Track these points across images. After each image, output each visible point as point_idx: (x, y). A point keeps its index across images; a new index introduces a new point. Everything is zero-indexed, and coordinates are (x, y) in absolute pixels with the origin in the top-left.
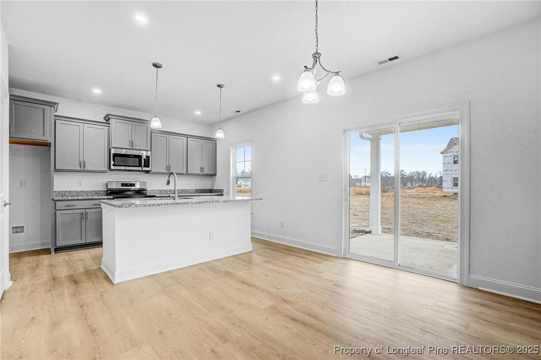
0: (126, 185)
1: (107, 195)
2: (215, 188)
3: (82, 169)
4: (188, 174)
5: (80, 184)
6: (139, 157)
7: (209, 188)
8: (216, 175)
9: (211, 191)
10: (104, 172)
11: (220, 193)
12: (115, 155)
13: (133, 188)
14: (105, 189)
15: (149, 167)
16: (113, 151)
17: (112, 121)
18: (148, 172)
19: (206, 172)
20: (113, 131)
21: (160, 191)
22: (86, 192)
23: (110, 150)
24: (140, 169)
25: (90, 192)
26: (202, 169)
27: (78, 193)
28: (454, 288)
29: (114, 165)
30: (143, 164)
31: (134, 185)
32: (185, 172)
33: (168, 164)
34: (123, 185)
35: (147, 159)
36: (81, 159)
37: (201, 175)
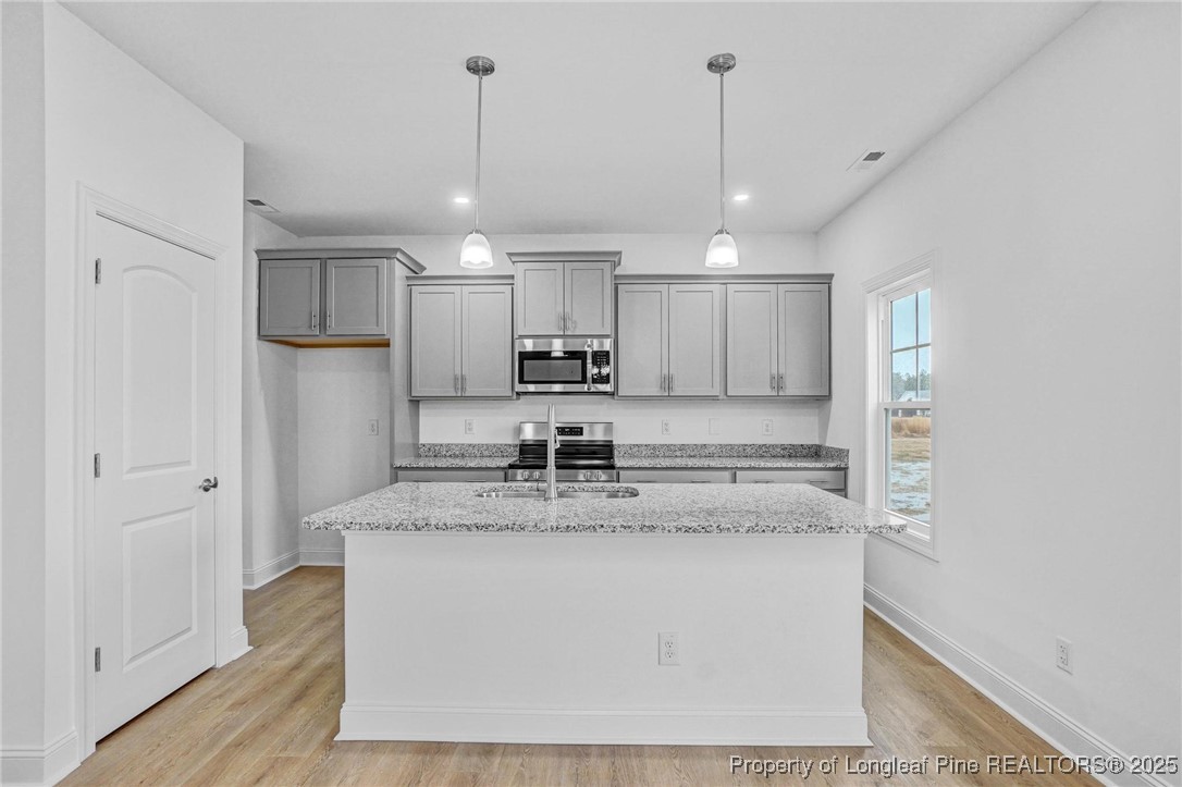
0: (569, 431)
4: (731, 399)
5: (469, 428)
6: (582, 356)
8: (829, 397)
9: (816, 452)
12: (524, 356)
13: (582, 439)
15: (609, 382)
19: (791, 389)
21: (654, 447)
24: (584, 388)
26: (778, 382)
27: (464, 450)
29: (522, 381)
32: (719, 392)
33: (665, 371)
34: (560, 432)
35: (601, 358)
36: (458, 372)
37: (778, 397)
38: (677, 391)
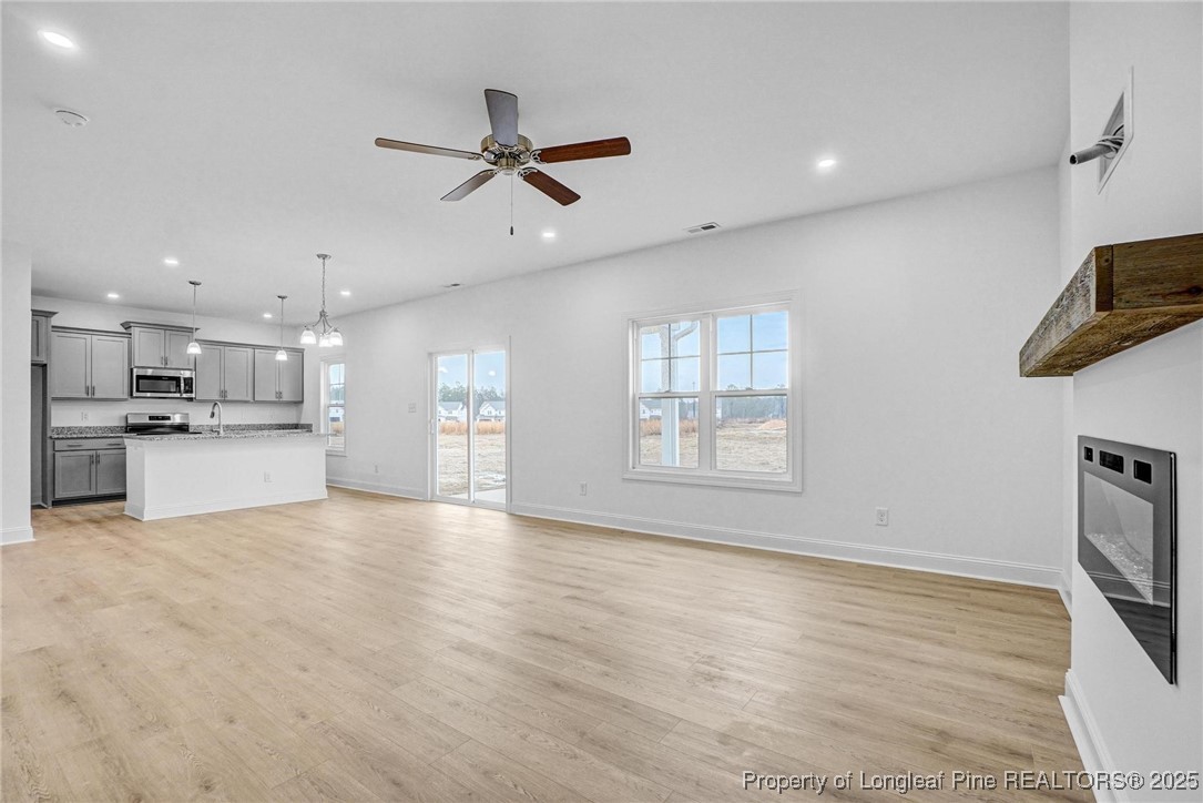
0: (157, 418)
1: (126, 432)
2: (302, 422)
3: (90, 397)
4: (256, 402)
5: (85, 417)
6: (177, 379)
7: (293, 421)
8: (302, 402)
9: (296, 426)
10: (125, 400)
11: (308, 428)
12: (139, 377)
13: (167, 422)
14: (123, 424)
15: (192, 392)
16: (136, 372)
17: (135, 331)
18: (191, 399)
19: (286, 397)
20: (137, 345)
21: (203, 426)
22: (95, 429)
23: (132, 370)
24: (178, 395)
25: (101, 428)
26: (279, 394)
27: (81, 430)
28: (504, 515)
29: (138, 390)
30: (182, 388)
31: (168, 418)
32: (250, 398)
34: (151, 418)
35: (189, 382)
36: (89, 384)
37: (279, 402)
38: (229, 398)
